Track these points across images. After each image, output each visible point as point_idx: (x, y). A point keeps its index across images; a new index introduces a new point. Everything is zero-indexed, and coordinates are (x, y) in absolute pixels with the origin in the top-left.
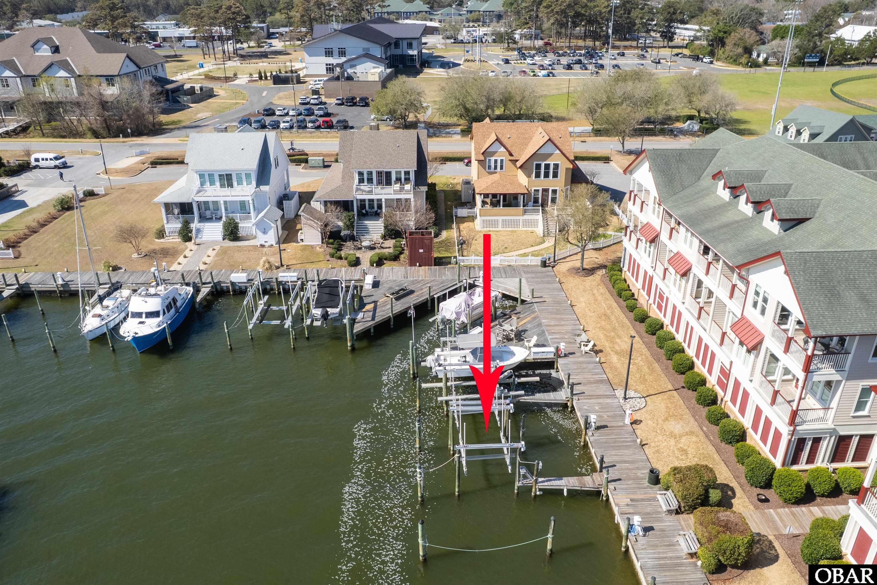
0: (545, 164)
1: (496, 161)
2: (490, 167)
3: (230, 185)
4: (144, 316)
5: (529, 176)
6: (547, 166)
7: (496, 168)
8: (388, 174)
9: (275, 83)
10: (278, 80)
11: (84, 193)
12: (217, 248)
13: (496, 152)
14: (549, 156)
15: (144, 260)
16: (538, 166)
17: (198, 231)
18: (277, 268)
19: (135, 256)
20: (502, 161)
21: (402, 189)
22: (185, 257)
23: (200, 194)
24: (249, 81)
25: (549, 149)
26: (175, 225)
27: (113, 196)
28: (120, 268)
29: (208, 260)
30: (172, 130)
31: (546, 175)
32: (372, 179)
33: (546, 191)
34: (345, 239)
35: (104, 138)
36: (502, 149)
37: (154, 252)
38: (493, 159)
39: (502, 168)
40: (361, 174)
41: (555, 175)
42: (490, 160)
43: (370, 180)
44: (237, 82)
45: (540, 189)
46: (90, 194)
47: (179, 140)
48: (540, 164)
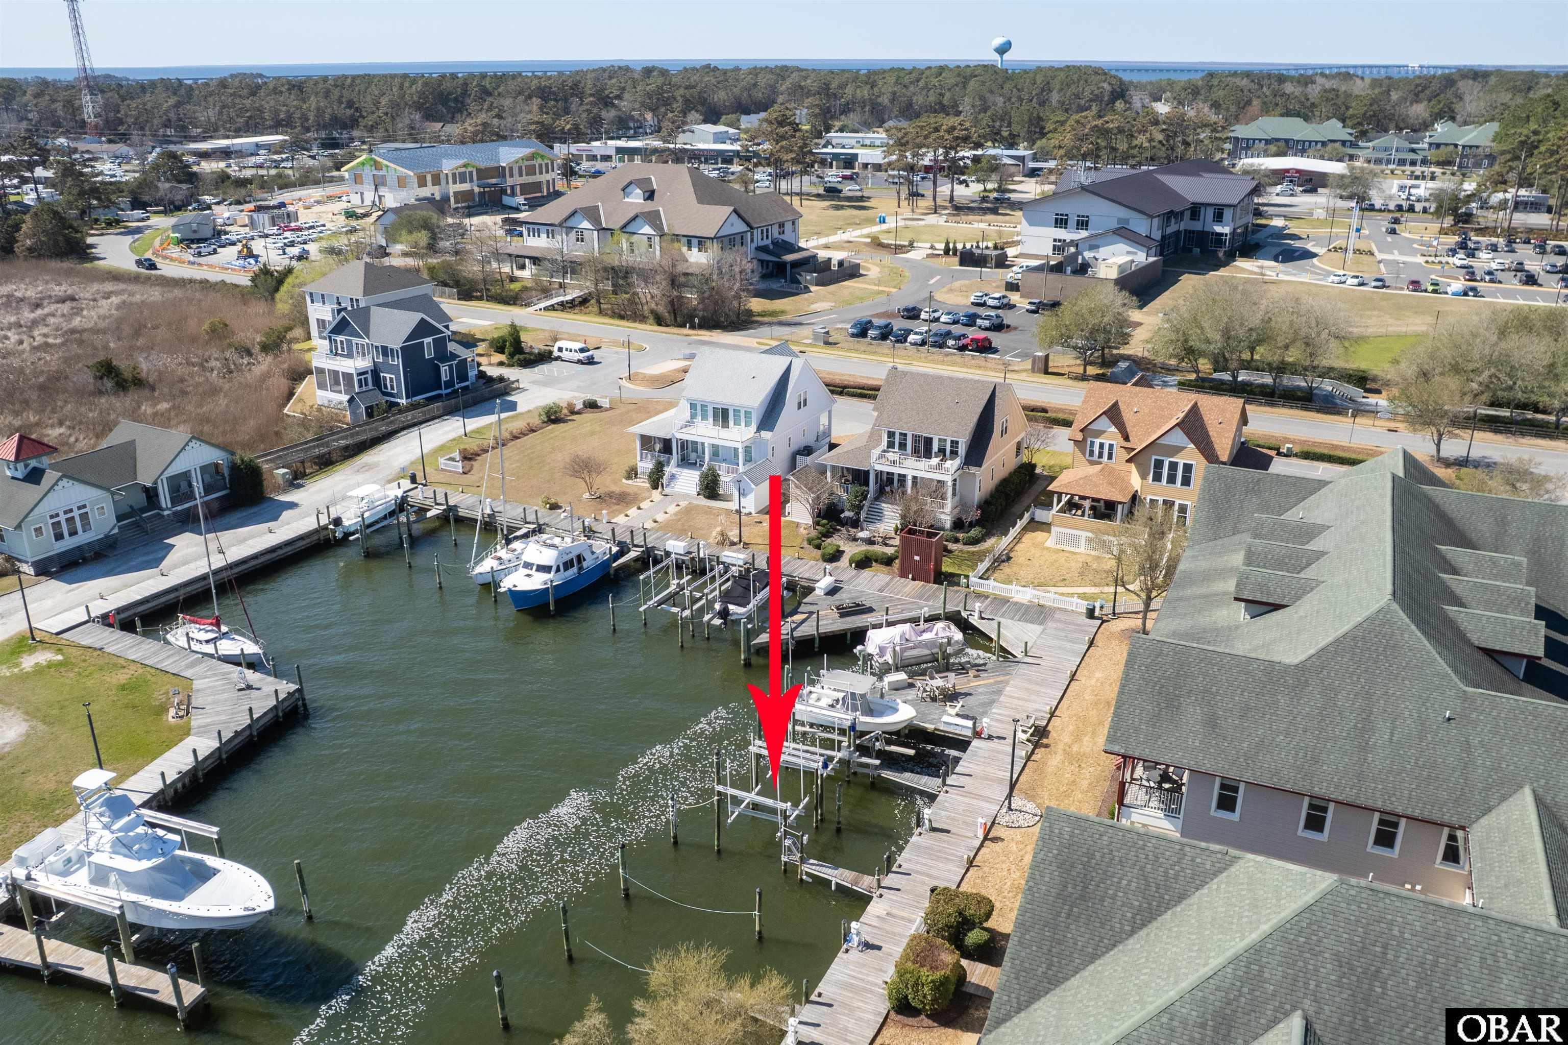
0: (1170, 462)
1: (1102, 446)
2: (1092, 453)
3: (725, 424)
4: (534, 567)
5: (1144, 477)
6: (1173, 466)
7: (1101, 455)
8: (929, 441)
9: (962, 263)
10: (969, 259)
11: (584, 403)
12: (683, 504)
13: (1103, 431)
14: (1178, 450)
15: (593, 503)
16: (1159, 464)
17: (673, 477)
18: (733, 544)
19: (586, 495)
20: (1111, 446)
21: (939, 466)
22: (639, 508)
23: (683, 430)
24: (928, 256)
25: (1180, 439)
26: (646, 465)
27: (618, 412)
28: (560, 507)
29: (660, 517)
30: (762, 324)
31: (1172, 479)
32: (905, 445)
33: (1169, 503)
34: (843, 523)
35: (667, 326)
36: (1113, 429)
37: (611, 495)
38: (1097, 442)
39: (1110, 457)
40: (891, 435)
41: (1186, 482)
42: (1092, 443)
43: (903, 446)
44: (911, 255)
45: (1161, 499)
46: (592, 405)
47: (758, 343)
48: (1162, 461)
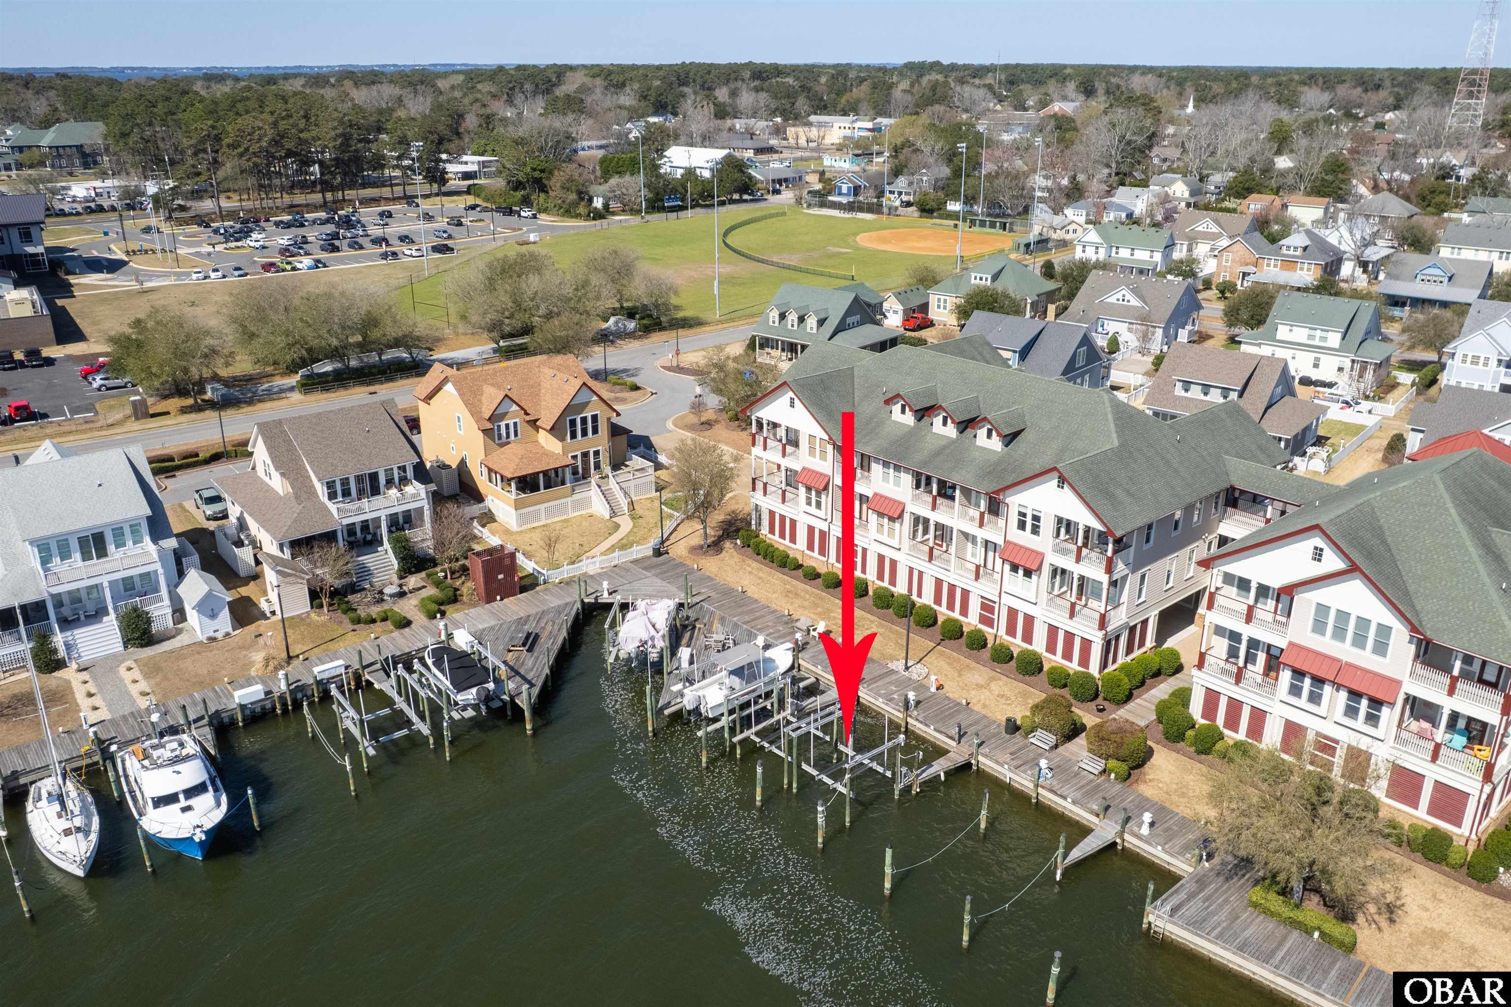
0: (581, 418)
1: (507, 426)
2: (499, 437)
3: (102, 553)
4: (181, 797)
5: (562, 439)
6: (584, 420)
7: (508, 436)
8: (373, 477)
13: (506, 413)
14: (585, 406)
16: (573, 423)
17: (69, 646)
20: (515, 424)
22: (88, 695)
23: (52, 582)
25: (585, 396)
26: (21, 647)
29: (142, 688)
31: (584, 433)
32: (349, 490)
33: (585, 455)
36: (515, 408)
38: (503, 424)
39: (516, 435)
40: (331, 485)
41: (595, 431)
42: (499, 426)
43: (346, 492)
45: (579, 453)
48: (575, 420)
